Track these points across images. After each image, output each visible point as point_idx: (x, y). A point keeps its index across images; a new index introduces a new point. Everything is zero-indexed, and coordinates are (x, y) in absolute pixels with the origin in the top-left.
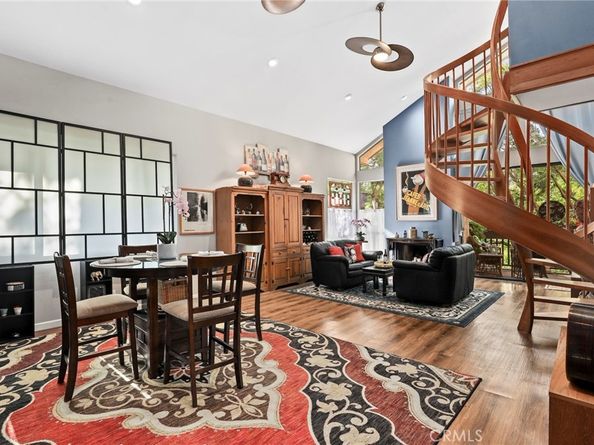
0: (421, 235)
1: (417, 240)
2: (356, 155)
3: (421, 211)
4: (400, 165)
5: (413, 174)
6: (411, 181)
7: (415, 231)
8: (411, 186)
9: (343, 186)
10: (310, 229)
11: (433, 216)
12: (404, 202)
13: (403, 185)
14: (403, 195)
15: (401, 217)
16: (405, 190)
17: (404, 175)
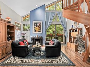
0: (39, 37)
1: (38, 38)
2: (22, 17)
3: (39, 31)
4: (34, 21)
5: (37, 23)
6: (36, 25)
7: (38, 36)
8: (37, 26)
9: (19, 24)
10: (10, 36)
11: (41, 32)
12: (35, 29)
13: (35, 25)
14: (35, 28)
15: (34, 33)
16: (35, 27)
17: (35, 23)
